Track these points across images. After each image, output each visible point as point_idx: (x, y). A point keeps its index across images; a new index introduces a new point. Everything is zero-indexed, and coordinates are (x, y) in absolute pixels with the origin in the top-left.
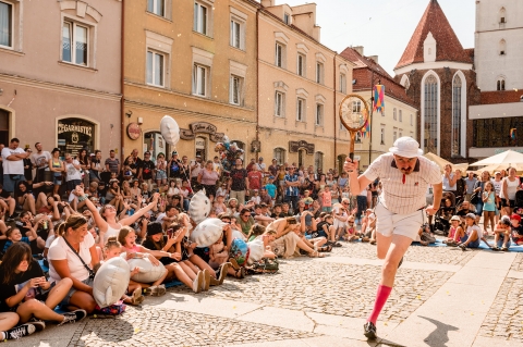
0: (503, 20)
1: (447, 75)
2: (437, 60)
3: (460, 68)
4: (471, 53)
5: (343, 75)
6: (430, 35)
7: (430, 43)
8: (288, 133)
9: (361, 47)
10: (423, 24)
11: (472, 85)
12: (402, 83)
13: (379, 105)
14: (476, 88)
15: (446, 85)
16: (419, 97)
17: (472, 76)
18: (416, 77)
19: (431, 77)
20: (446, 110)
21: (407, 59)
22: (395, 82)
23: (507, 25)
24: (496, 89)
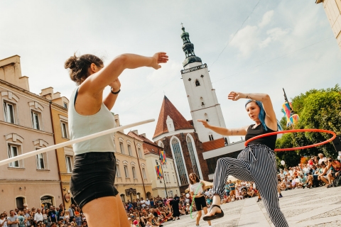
0: (203, 104)
1: (182, 137)
2: (176, 130)
3: (188, 132)
4: (191, 122)
5: (139, 149)
6: (168, 117)
7: (170, 121)
8: (124, 185)
9: (137, 130)
10: (163, 111)
11: (197, 140)
12: (159, 145)
13: (164, 161)
14: (199, 141)
15: (184, 143)
16: (171, 152)
17: (195, 135)
18: (166, 141)
19: (174, 140)
20: (187, 157)
21: (159, 132)
22: (155, 145)
23: (206, 106)
24: (209, 140)
